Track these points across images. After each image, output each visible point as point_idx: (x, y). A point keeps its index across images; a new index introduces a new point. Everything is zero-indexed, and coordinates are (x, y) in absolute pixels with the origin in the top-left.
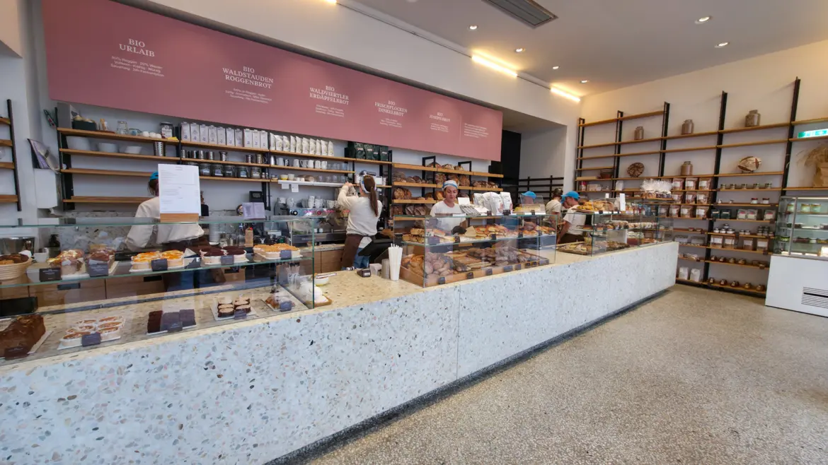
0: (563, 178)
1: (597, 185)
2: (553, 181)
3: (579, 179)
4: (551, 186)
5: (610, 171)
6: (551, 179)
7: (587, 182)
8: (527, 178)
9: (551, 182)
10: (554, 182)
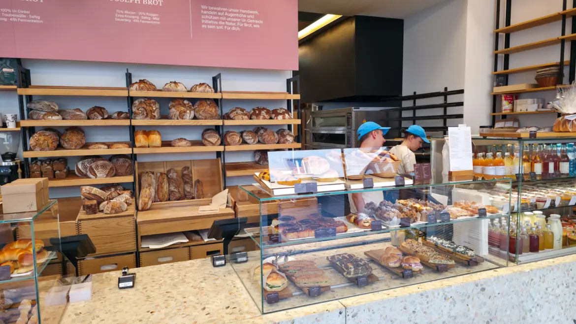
0: (461, 92)
1: (529, 101)
2: (449, 97)
3: (498, 90)
4: (445, 106)
5: (554, 70)
6: (446, 94)
7: (514, 96)
8: (412, 94)
9: (446, 99)
10: (451, 99)
